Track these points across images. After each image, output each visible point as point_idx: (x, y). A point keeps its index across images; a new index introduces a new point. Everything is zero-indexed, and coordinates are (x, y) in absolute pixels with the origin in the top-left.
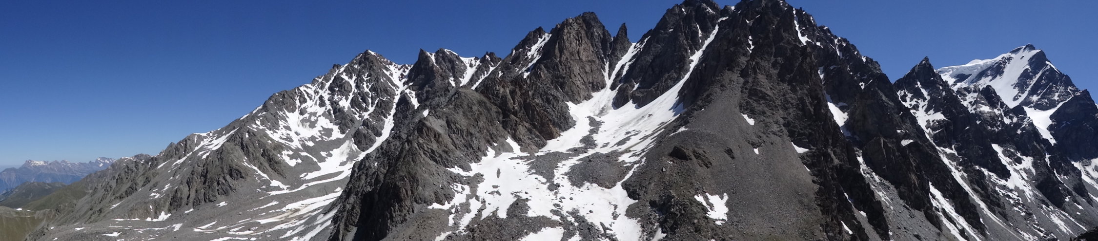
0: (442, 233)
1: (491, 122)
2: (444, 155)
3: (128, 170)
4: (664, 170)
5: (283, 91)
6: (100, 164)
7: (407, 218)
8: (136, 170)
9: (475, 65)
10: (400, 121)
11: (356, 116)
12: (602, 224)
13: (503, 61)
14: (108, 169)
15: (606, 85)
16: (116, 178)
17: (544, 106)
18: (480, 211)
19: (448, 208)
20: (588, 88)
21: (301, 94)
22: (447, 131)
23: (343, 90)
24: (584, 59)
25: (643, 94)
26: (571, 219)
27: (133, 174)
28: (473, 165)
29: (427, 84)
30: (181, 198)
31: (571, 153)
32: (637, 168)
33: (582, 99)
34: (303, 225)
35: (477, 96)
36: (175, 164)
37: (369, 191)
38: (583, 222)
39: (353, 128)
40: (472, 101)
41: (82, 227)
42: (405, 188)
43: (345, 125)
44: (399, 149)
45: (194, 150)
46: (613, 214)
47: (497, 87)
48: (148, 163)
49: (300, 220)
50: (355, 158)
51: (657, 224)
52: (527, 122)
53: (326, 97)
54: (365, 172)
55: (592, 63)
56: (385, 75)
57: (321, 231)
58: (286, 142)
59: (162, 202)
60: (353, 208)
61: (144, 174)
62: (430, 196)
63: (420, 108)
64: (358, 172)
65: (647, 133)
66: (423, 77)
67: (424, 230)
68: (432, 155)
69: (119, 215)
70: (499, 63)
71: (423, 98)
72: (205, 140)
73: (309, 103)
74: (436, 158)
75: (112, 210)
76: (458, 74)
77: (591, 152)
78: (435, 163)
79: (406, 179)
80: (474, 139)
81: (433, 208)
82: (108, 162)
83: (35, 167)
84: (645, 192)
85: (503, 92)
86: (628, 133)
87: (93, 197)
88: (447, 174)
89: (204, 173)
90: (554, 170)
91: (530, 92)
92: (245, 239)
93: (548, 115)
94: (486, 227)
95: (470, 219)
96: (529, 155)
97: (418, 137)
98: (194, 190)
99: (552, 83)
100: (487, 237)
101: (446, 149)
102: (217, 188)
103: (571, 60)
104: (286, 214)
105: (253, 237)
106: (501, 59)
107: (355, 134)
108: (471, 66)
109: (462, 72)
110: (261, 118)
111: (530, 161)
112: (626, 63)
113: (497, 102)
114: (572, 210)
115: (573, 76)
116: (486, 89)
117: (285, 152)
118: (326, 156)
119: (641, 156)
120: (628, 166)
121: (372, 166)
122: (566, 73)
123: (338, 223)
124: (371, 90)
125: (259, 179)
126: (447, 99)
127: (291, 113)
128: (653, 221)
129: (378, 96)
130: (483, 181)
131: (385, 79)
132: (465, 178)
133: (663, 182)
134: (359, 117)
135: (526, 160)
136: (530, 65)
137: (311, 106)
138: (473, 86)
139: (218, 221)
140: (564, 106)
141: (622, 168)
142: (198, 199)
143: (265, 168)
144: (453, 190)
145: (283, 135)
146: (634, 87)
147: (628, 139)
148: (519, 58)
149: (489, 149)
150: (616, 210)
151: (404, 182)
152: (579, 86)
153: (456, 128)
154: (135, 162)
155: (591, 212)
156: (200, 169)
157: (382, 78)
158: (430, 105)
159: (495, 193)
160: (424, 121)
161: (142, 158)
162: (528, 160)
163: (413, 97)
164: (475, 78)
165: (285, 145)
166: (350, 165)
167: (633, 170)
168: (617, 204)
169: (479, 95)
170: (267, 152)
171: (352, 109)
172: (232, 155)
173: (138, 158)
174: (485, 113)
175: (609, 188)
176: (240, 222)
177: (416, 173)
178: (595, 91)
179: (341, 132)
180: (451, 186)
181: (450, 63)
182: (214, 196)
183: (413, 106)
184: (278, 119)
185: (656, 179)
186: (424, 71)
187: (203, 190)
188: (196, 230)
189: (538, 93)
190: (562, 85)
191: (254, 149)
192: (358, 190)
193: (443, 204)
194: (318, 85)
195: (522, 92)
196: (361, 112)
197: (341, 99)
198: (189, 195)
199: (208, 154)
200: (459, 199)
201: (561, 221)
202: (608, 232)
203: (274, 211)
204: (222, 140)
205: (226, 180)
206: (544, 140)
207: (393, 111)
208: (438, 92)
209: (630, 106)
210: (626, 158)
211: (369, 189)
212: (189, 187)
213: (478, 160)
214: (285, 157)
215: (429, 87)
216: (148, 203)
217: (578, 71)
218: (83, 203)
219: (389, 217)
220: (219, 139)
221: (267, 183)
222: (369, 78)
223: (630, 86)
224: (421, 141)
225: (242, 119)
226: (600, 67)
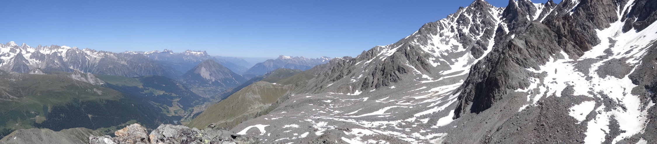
0: (523, 105)
1: (552, 42)
2: (524, 61)
3: (339, 65)
4: (653, 67)
5: (430, 23)
6: (323, 60)
7: (503, 97)
8: (343, 65)
9: (542, 8)
10: (498, 41)
11: (473, 38)
12: (617, 99)
13: (558, 5)
14: (327, 63)
15: (618, 19)
16: (332, 69)
17: (582, 32)
18: (546, 93)
19: (527, 91)
20: (608, 21)
21: (441, 24)
22: (526, 47)
23: (465, 23)
24: (605, 4)
25: (640, 24)
26: (599, 96)
27: (342, 67)
28: (541, 67)
29: (514, 19)
30: (368, 83)
31: (598, 59)
32: (637, 67)
33: (604, 27)
34: (441, 100)
35: (543, 26)
36: (366, 63)
37: (480, 82)
38: (606, 98)
39: (471, 45)
40: (540, 29)
41: (310, 96)
42: (501, 80)
43: (466, 43)
44: (498, 58)
45: (377, 56)
46: (623, 93)
47: (555, 21)
48: (351, 62)
49: (439, 97)
50: (472, 63)
51: (649, 98)
52: (572, 42)
53: (455, 26)
54: (478, 71)
55: (610, 6)
56: (489, 14)
57: (452, 104)
58: (432, 52)
59: (357, 84)
60: (471, 91)
61: (348, 68)
62: (516, 84)
63: (510, 33)
64: (474, 71)
65: (643, 47)
66: (511, 15)
67: (512, 104)
68: (517, 61)
69: (332, 90)
70: (556, 7)
71: (512, 28)
72: (384, 50)
73: (445, 30)
74: (520, 62)
75: (328, 88)
76: (531, 13)
77: (610, 58)
78: (519, 66)
79: (502, 75)
80: (541, 51)
81: (518, 91)
82: (328, 59)
83: (285, 59)
84: (642, 80)
85: (558, 24)
86: (631, 47)
87: (318, 79)
88: (526, 72)
89: (383, 69)
90: (589, 69)
91: (573, 24)
92: (406, 107)
93: (585, 37)
94: (549, 102)
95: (540, 98)
96: (574, 60)
97: (509, 51)
98: (377, 79)
99: (586, 18)
100: (550, 107)
101: (525, 57)
102: (390, 78)
103: (597, 4)
104: (431, 94)
105: (411, 106)
106: (556, 4)
107: (472, 49)
108: (539, 8)
109: (534, 12)
110: (417, 38)
111: (574, 64)
112: (630, 6)
113: (554, 30)
114: (599, 91)
115: (598, 14)
116: (548, 22)
117: (431, 59)
118: (455, 62)
119: (639, 60)
120: (632, 66)
121: (482, 67)
122: (594, 12)
123: (461, 99)
124: (482, 23)
125: (415, 74)
126: (526, 28)
127: (435, 36)
128: (647, 97)
129: (485, 27)
130: (547, 76)
131: (489, 16)
132: (536, 74)
133: (653, 75)
134: (475, 38)
135: (572, 63)
136: (573, 7)
137: (446, 32)
138: (540, 20)
139: (390, 97)
140: (594, 31)
141: (629, 67)
142: (378, 84)
143: (419, 67)
144: (530, 81)
145: (430, 48)
146: (635, 19)
147: (632, 50)
148: (567, 3)
149: (551, 57)
150: (625, 91)
151: (501, 77)
152: (603, 20)
153: (531, 45)
154: (344, 60)
155: (611, 92)
156: (381, 67)
157: (488, 16)
158: (516, 32)
159: (554, 83)
160: (512, 41)
161: (347, 59)
162: (573, 64)
163: (505, 27)
164: (542, 15)
165: (431, 55)
166: (469, 67)
167: (635, 68)
168: (625, 87)
169: (544, 25)
170: (421, 59)
171: (470, 34)
172: (400, 60)
173: (345, 59)
174: (548, 36)
175: (621, 78)
176: (403, 97)
177: (507, 72)
178: (612, 23)
179: (463, 47)
180: (528, 79)
181: (527, 7)
182: (388, 82)
183: (506, 32)
184: (427, 39)
185: (648, 73)
186: (512, 11)
187: (382, 79)
188: (377, 101)
189: (579, 24)
190: (592, 19)
191: (412, 56)
192: (474, 81)
193: (524, 89)
194: (450, 19)
195: (569, 24)
196: (476, 36)
197: (464, 28)
198: (373, 81)
199: (385, 58)
200: (533, 86)
201: (593, 98)
202: (620, 103)
203: (424, 92)
204: (394, 50)
205: (395, 74)
206: (583, 52)
207: (494, 35)
208: (520, 24)
209: (633, 31)
210: (631, 61)
211: (480, 81)
212: (373, 77)
213: (544, 64)
214: (430, 61)
215: (515, 21)
216: (349, 85)
217: (602, 11)
218: (311, 82)
219: (492, 96)
220: (392, 50)
221: (420, 76)
222: (480, 15)
223: (633, 19)
224: (510, 53)
225: (406, 38)
226: (614, 8)
